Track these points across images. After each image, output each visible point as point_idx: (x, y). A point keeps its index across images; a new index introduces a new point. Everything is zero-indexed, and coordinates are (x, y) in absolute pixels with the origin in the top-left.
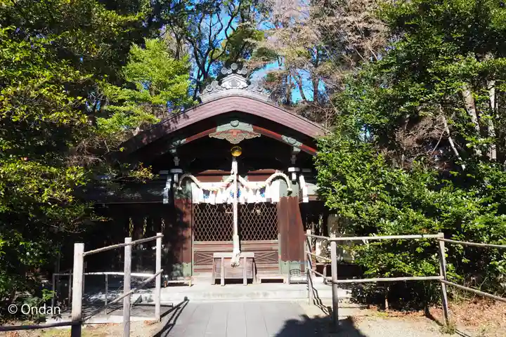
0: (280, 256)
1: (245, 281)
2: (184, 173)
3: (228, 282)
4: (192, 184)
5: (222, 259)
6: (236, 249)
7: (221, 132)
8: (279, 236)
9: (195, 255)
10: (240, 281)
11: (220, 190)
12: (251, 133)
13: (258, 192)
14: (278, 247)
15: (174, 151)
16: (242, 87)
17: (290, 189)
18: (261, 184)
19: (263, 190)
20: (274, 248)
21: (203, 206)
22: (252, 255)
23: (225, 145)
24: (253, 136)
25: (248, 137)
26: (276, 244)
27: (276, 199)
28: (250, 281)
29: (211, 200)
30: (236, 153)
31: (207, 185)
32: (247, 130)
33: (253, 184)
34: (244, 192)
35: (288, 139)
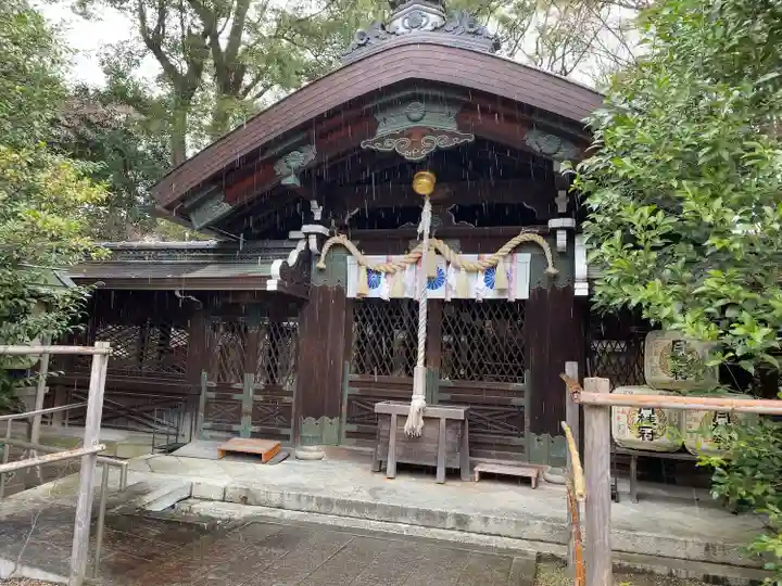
0: (527, 421)
1: (441, 472)
2: (332, 234)
3: (403, 469)
4: (349, 257)
5: (394, 417)
7: (391, 133)
8: (527, 374)
9: (349, 401)
10: (430, 471)
11: (399, 269)
12: (452, 135)
13: (481, 277)
14: (524, 401)
15: (291, 180)
16: (431, 28)
17: (551, 270)
18: (488, 258)
19: (491, 270)
20: (516, 400)
21: (366, 305)
22: (459, 412)
23: (410, 169)
24: (456, 141)
25: (444, 143)
27: (521, 291)
28: (453, 474)
29: (384, 291)
30: (424, 184)
31: (377, 261)
32: (442, 128)
33: (471, 259)
34: (452, 277)
35: (538, 143)
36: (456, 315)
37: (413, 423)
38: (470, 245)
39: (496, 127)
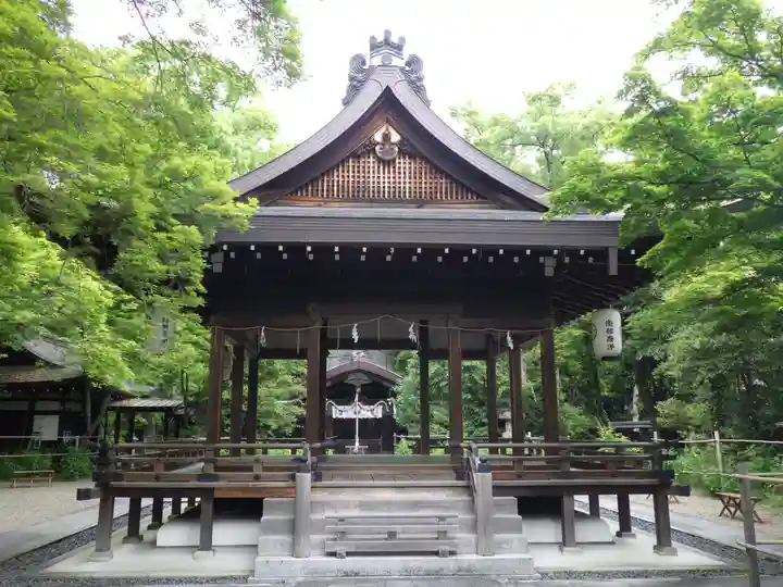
0: (381, 449)
2: (330, 401)
4: (334, 407)
5: (351, 449)
6: (357, 444)
7: (351, 380)
8: (381, 437)
11: (348, 410)
12: (367, 381)
13: (370, 412)
17: (387, 411)
18: (372, 407)
19: (372, 410)
20: (378, 443)
21: (337, 420)
22: (366, 447)
23: (353, 387)
25: (365, 382)
26: (380, 441)
27: (380, 416)
29: (344, 416)
30: (358, 390)
31: (341, 407)
32: (365, 380)
33: (367, 407)
34: (362, 412)
35: (385, 383)
36: (364, 422)
37: (356, 450)
38: (366, 403)
39: (376, 379)
